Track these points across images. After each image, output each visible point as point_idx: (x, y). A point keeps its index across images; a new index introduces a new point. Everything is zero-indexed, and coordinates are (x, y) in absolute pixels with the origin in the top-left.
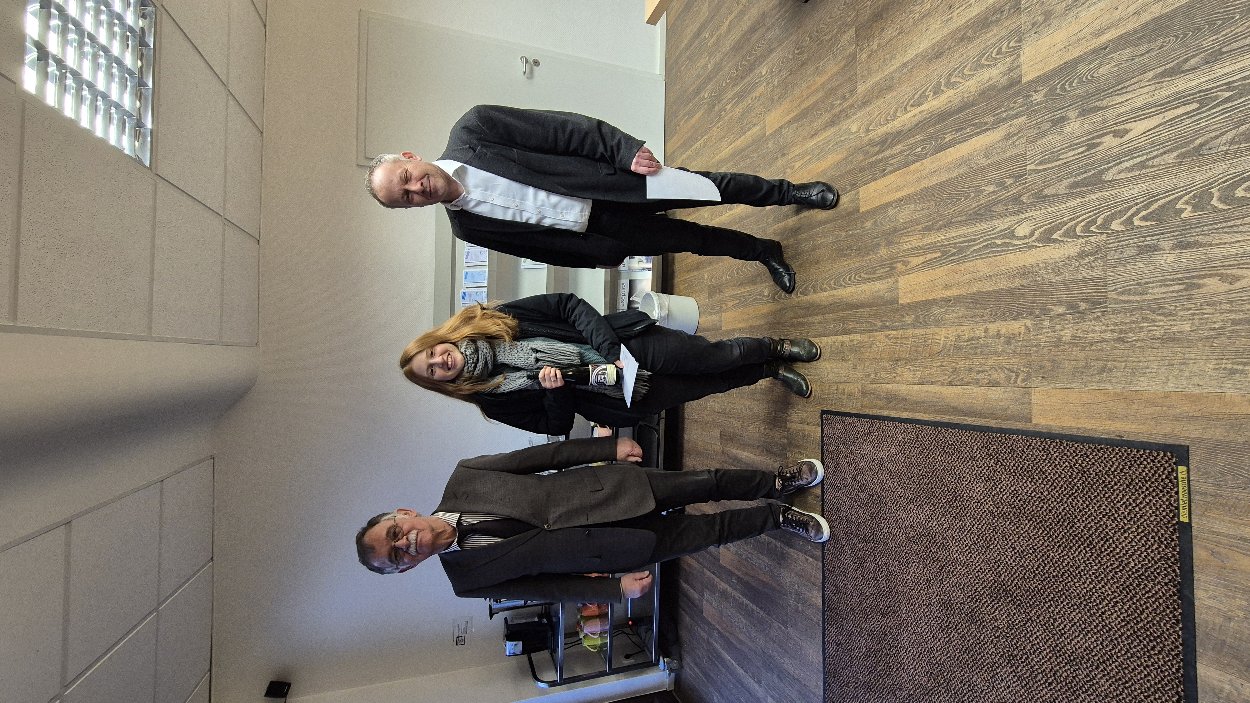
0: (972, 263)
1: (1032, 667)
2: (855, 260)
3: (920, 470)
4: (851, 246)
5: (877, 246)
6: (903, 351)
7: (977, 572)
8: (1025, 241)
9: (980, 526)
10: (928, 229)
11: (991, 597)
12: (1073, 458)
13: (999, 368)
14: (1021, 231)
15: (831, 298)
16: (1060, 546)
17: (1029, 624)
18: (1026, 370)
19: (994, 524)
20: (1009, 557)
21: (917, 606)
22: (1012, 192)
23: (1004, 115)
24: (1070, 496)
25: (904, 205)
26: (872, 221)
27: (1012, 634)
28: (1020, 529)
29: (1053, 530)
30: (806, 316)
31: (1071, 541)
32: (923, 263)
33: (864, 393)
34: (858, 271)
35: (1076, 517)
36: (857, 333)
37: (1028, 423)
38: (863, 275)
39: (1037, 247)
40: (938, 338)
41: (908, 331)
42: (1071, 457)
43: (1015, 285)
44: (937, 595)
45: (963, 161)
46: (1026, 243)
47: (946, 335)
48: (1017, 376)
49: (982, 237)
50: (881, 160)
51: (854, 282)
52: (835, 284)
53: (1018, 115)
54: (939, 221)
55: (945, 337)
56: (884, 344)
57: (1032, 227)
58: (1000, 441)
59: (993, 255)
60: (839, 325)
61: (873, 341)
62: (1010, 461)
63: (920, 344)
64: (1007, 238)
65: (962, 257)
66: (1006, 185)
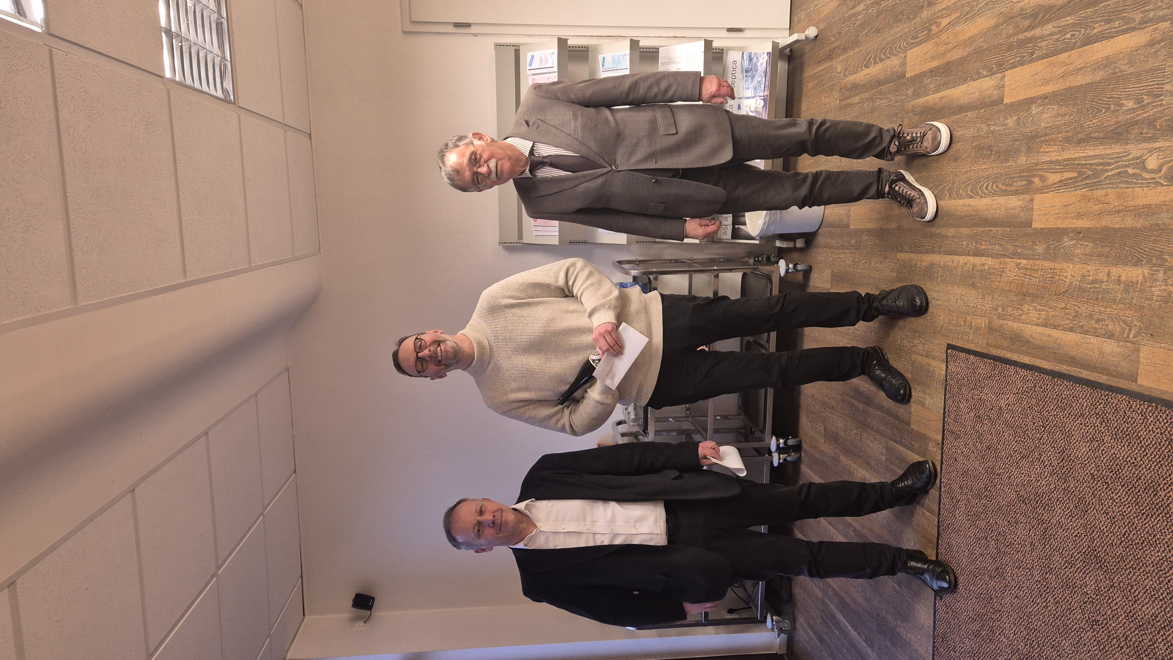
0: (1104, 192)
1: (1109, 632)
2: (994, 164)
3: (1034, 423)
4: (991, 146)
5: (1017, 151)
6: (1031, 285)
7: (1075, 536)
8: (1153, 176)
9: (1081, 489)
10: (1067, 140)
11: (1084, 562)
12: (1164, 424)
13: (1116, 318)
14: (1152, 163)
15: (967, 208)
16: (1144, 513)
17: (1111, 590)
18: (1138, 324)
19: (1093, 487)
20: (1103, 522)
21: (1021, 569)
22: (1148, 114)
23: (1151, 15)
24: (1157, 464)
25: (1048, 104)
26: (1015, 118)
27: (1097, 599)
28: (1114, 494)
29: (1140, 497)
31: (1153, 509)
32: (1059, 182)
33: (990, 329)
34: (996, 178)
35: (1159, 485)
36: (989, 256)
37: (1134, 383)
38: (1000, 185)
39: (1162, 185)
40: (1065, 275)
41: (1038, 262)
42: (1162, 424)
43: (1139, 225)
44: (1039, 559)
45: (1108, 62)
46: (1153, 179)
47: (1073, 273)
48: (1130, 330)
49: (1116, 162)
50: (1029, 40)
51: (991, 192)
52: (971, 192)
53: (1163, 19)
54: (1079, 133)
55: (1071, 275)
56: (1014, 274)
57: (1161, 161)
58: (1107, 400)
59: (1124, 186)
60: (973, 243)
61: (1003, 268)
62: (1113, 422)
63: (1048, 279)
64: (1138, 168)
65: (1095, 182)
66: (1143, 103)
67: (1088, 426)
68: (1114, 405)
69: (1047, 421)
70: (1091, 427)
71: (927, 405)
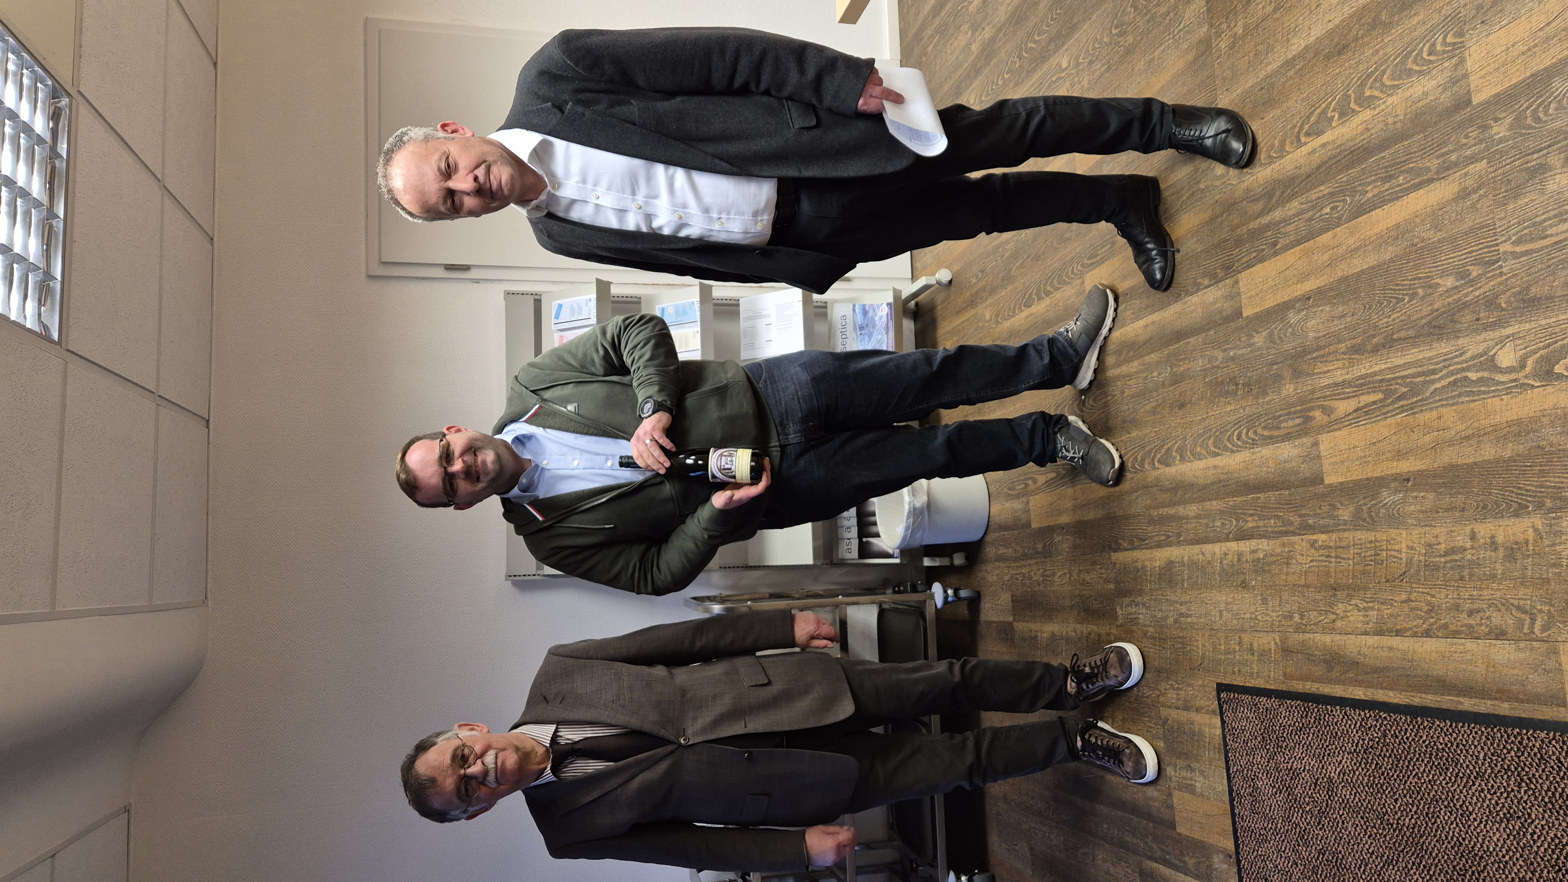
0: (1434, 414)
2: (1244, 403)
3: (1396, 800)
4: (1235, 378)
5: (1278, 378)
6: (1342, 572)
8: (1514, 376)
10: (1357, 350)
13: (1503, 605)
14: (1506, 357)
15: (1212, 472)
18: (1546, 608)
22: (1482, 290)
23: (1454, 157)
25: (1313, 306)
26: (1264, 334)
30: (1172, 504)
32: (1355, 411)
33: (1286, 651)
34: (1251, 422)
36: (1262, 537)
37: (1562, 709)
38: (1260, 431)
40: (1396, 547)
41: (1346, 534)
43: (1507, 454)
45: (1399, 232)
46: (1515, 380)
47: (1410, 544)
48: (1533, 620)
49: (1445, 367)
50: (1267, 227)
51: (1247, 443)
52: (1215, 447)
53: (1474, 159)
54: (1374, 336)
55: (1408, 546)
56: (1310, 559)
57: (1521, 353)
58: (1521, 743)
59: (1466, 399)
60: (1230, 521)
61: (1289, 551)
62: (1540, 781)
63: (1368, 559)
64: (1485, 370)
65: (1416, 402)
66: (1471, 277)
67: (1495, 793)
68: (1536, 750)
69: (1418, 793)
70: (1501, 793)
71: (1198, 790)
